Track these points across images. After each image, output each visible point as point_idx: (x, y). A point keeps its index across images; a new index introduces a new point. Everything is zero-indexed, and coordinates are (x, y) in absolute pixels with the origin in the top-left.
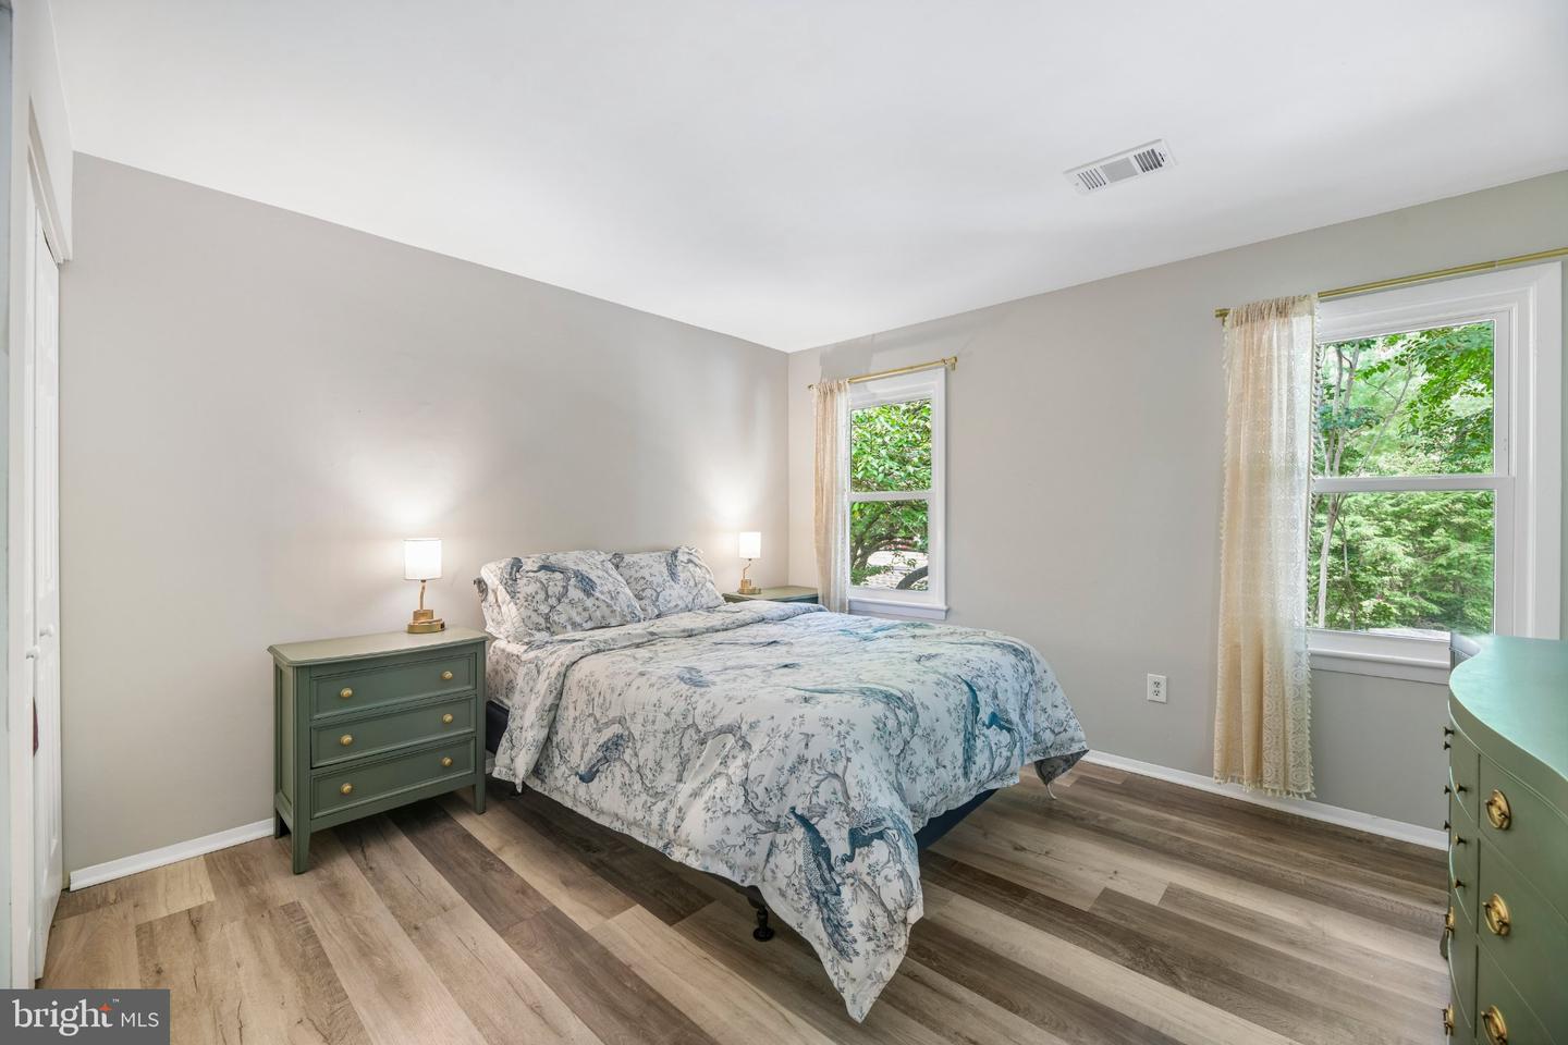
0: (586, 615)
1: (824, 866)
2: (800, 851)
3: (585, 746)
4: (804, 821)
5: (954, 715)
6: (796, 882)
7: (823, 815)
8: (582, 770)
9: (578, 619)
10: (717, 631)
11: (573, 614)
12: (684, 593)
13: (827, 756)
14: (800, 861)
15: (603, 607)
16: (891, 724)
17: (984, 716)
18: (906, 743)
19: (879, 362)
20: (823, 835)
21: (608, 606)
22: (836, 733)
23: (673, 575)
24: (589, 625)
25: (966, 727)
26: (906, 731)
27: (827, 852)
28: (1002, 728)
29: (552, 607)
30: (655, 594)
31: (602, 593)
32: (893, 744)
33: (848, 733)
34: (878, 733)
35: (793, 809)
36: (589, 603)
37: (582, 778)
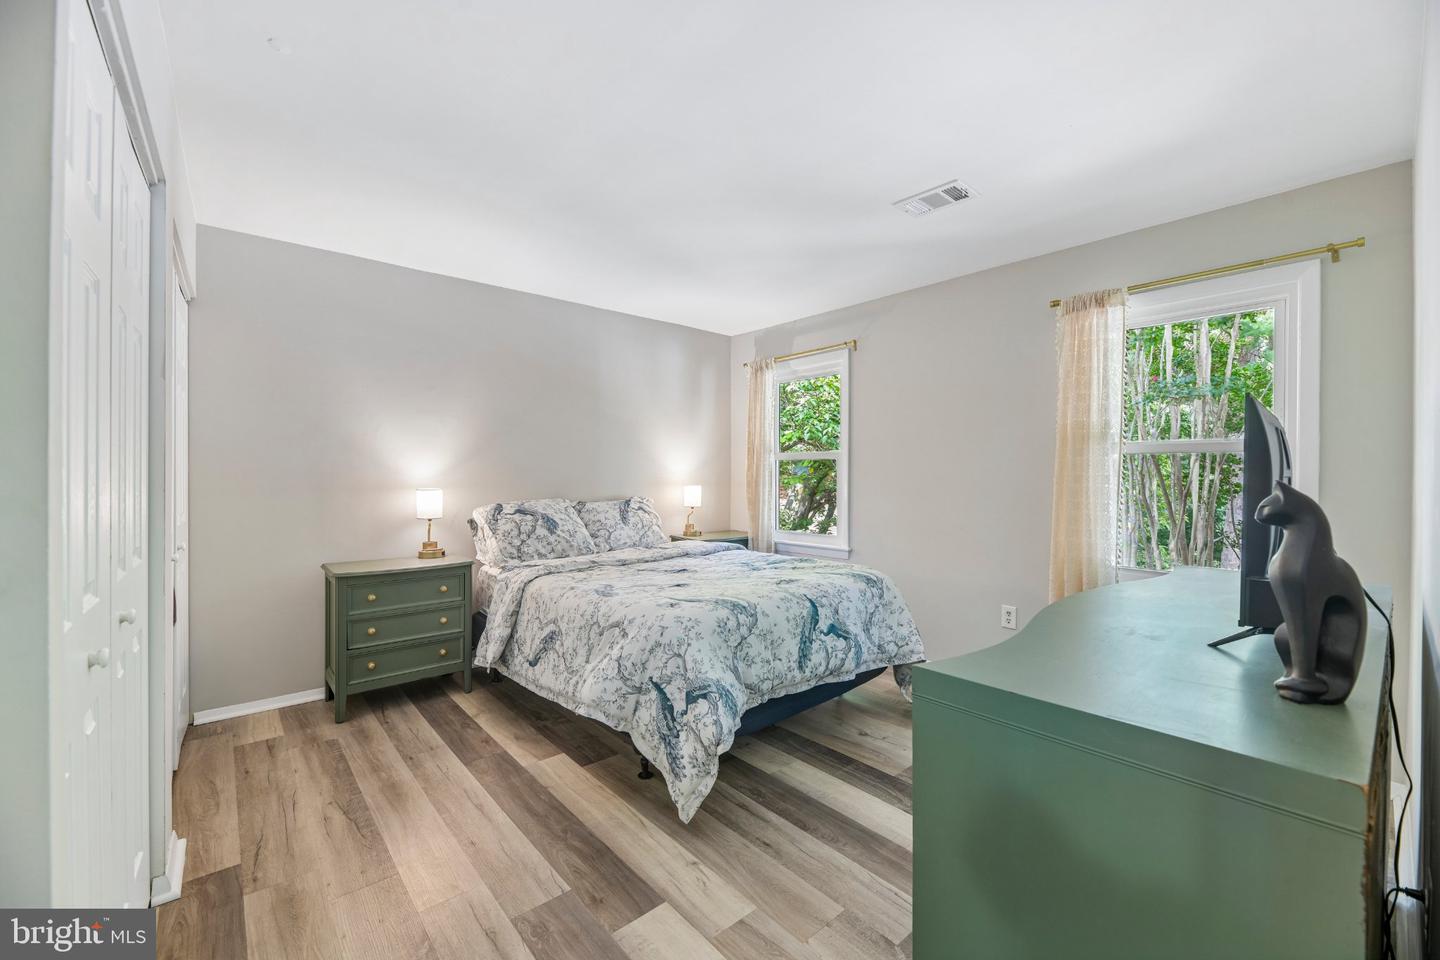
0: (549, 548)
1: (669, 717)
2: (654, 707)
3: (533, 640)
4: (657, 686)
5: (792, 622)
6: (650, 728)
7: (669, 683)
8: (531, 658)
9: (543, 551)
10: (647, 562)
11: (540, 547)
12: (632, 533)
13: (675, 642)
14: (654, 714)
15: (563, 542)
16: (732, 624)
17: (823, 625)
18: (744, 638)
19: (800, 343)
20: (669, 696)
21: (567, 541)
22: (683, 627)
23: (624, 519)
24: (552, 555)
25: (803, 632)
26: (744, 630)
27: (671, 708)
28: (839, 636)
29: (523, 541)
30: (607, 533)
31: (563, 531)
32: (732, 638)
33: (693, 627)
34: (719, 630)
35: (651, 678)
36: (552, 539)
37: (531, 664)
